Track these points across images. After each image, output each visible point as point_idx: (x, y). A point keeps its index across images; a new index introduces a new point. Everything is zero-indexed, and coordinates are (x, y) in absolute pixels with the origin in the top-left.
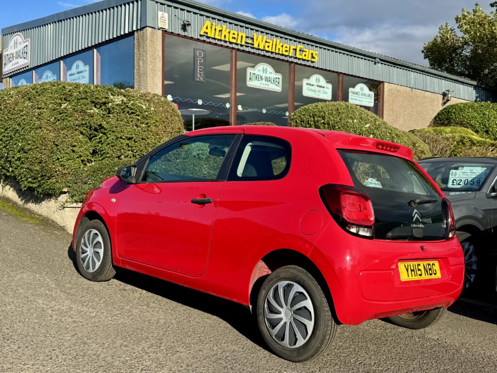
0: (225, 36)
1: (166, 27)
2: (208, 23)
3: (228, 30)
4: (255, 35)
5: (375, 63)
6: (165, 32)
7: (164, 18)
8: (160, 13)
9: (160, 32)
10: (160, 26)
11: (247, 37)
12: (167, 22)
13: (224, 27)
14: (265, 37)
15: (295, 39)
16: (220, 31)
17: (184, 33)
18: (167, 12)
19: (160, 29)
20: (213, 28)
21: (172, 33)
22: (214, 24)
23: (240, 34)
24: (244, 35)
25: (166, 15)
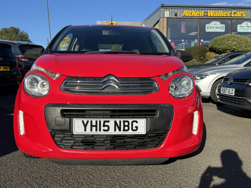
0: (194, 15)
1: (168, 16)
2: (186, 11)
3: (195, 12)
4: (209, 11)
6: (168, 18)
7: (167, 14)
8: (166, 12)
10: (165, 16)
11: (205, 13)
12: (169, 14)
13: (193, 11)
14: (214, 11)
15: (231, 9)
16: (191, 13)
17: (176, 17)
18: (169, 11)
19: (166, 17)
20: (188, 12)
21: (171, 18)
22: (188, 11)
23: (201, 12)
24: (203, 12)
25: (168, 12)
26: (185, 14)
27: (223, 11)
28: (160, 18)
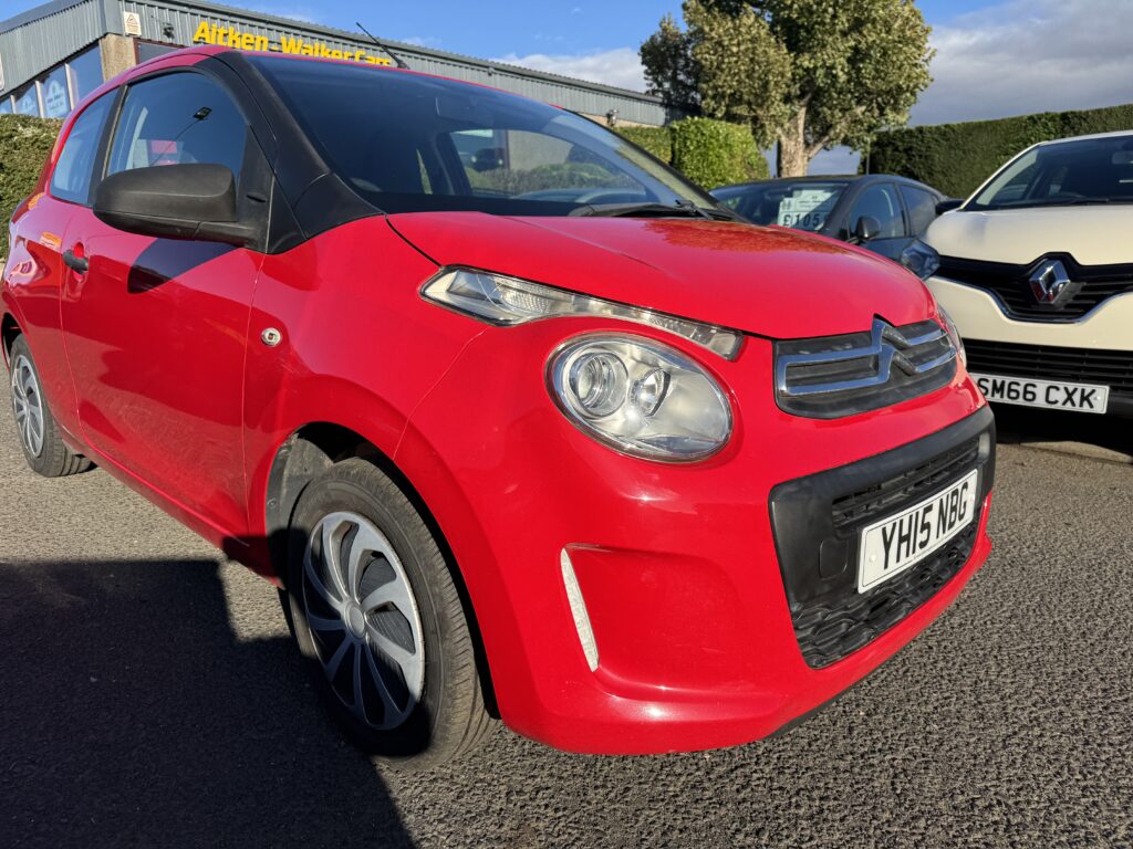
0: (234, 42)
1: (139, 33)
2: (204, 24)
3: (238, 34)
4: (283, 38)
5: (490, 75)
6: (137, 40)
7: (132, 22)
8: (126, 15)
9: (131, 40)
10: (127, 31)
11: (270, 42)
12: (139, 25)
13: (231, 29)
14: (300, 41)
15: (351, 43)
16: (225, 35)
17: (169, 40)
18: (139, 12)
19: (129, 36)
20: (214, 30)
21: (149, 41)
22: (215, 26)
23: (259, 38)
24: (266, 40)
25: (137, 17)
26: (202, 35)
27: (327, 47)
28: (105, 35)
